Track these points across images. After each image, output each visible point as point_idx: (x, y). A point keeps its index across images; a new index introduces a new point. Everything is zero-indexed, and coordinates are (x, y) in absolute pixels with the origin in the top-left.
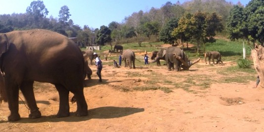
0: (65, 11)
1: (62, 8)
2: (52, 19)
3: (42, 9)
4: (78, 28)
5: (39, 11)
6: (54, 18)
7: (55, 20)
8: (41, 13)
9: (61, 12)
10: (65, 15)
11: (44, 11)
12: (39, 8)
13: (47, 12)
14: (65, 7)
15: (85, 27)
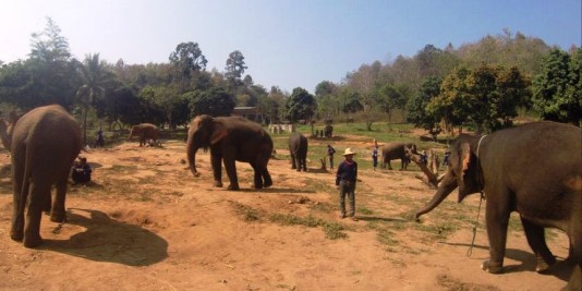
0: (236, 59)
1: (231, 55)
2: (217, 74)
3: (196, 57)
4: (260, 90)
5: (191, 60)
6: (219, 72)
7: (220, 76)
8: (195, 63)
9: (229, 62)
10: (237, 68)
11: (199, 60)
12: (191, 55)
13: (205, 62)
14: (237, 53)
15: (274, 90)
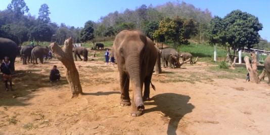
0: (45, 9)
1: (42, 6)
2: (30, 17)
3: (23, 7)
4: (55, 25)
5: (20, 9)
7: (34, 18)
8: (22, 10)
9: (40, 10)
10: (45, 13)
11: (25, 8)
12: (20, 6)
13: (28, 10)
14: (45, 5)
15: (62, 25)
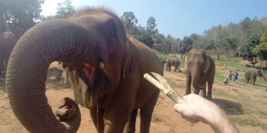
0: (152, 21)
1: (149, 19)
2: (141, 28)
3: (133, 19)
4: (162, 36)
5: (130, 20)
6: (142, 26)
7: (143, 28)
8: (132, 22)
9: (148, 22)
10: (152, 25)
11: (134, 20)
12: (130, 18)
13: (137, 21)
14: (152, 18)
15: (169, 36)
